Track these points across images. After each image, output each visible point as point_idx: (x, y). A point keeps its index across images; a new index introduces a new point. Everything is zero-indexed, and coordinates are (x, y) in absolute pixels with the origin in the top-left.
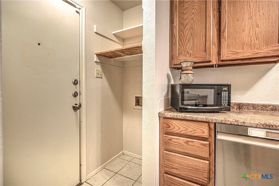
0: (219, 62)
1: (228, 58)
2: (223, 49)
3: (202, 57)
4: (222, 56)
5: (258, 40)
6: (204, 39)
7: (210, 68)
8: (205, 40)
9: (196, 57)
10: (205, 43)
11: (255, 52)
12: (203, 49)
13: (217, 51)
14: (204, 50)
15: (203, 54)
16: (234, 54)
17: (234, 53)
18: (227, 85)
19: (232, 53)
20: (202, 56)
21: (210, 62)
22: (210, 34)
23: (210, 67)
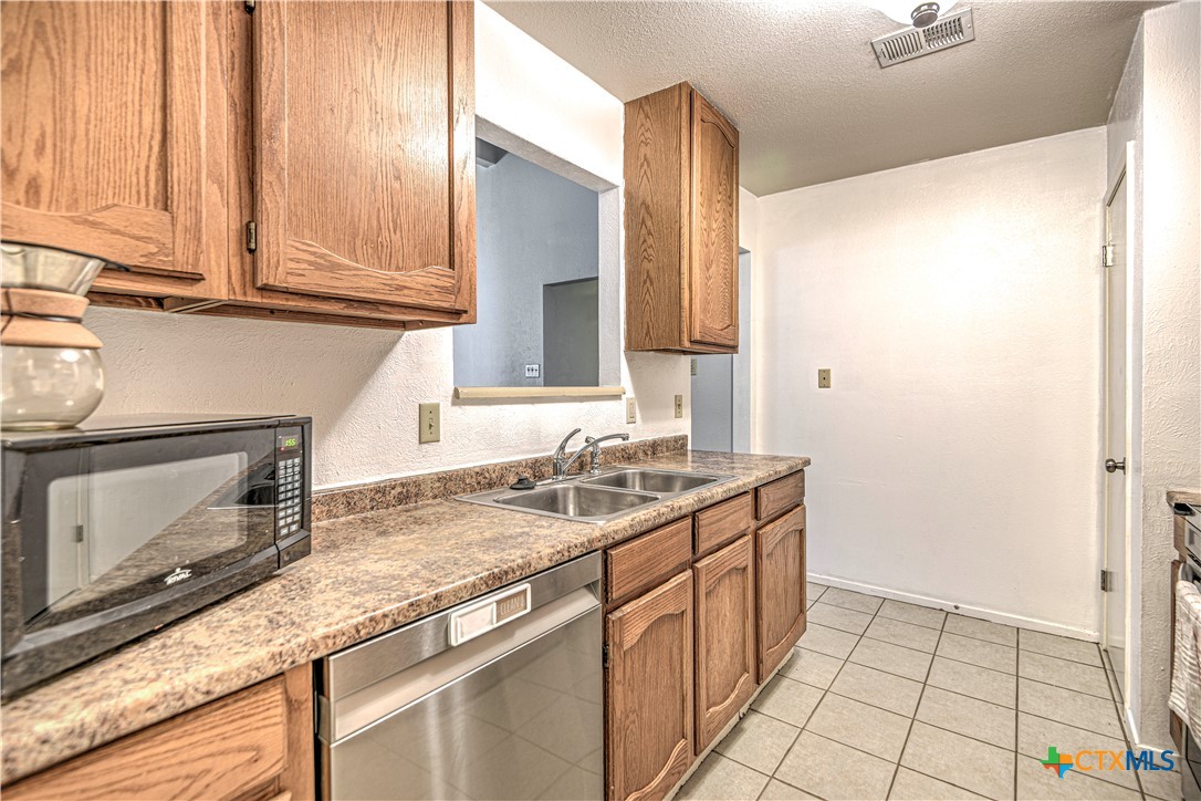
0: (245, 294)
1: (293, 283)
2: (272, 228)
3: (138, 238)
4: (268, 266)
5: (398, 233)
6: (151, 118)
7: (135, 311)
8: (158, 128)
9: (94, 224)
10: (156, 149)
11: (392, 279)
12: (142, 181)
13: (235, 226)
14: (153, 192)
15: (146, 219)
16: (321, 270)
17: (322, 261)
18: (294, 424)
19: (312, 258)
20: (143, 234)
21: (196, 279)
22: (193, 105)
23: (139, 305)
